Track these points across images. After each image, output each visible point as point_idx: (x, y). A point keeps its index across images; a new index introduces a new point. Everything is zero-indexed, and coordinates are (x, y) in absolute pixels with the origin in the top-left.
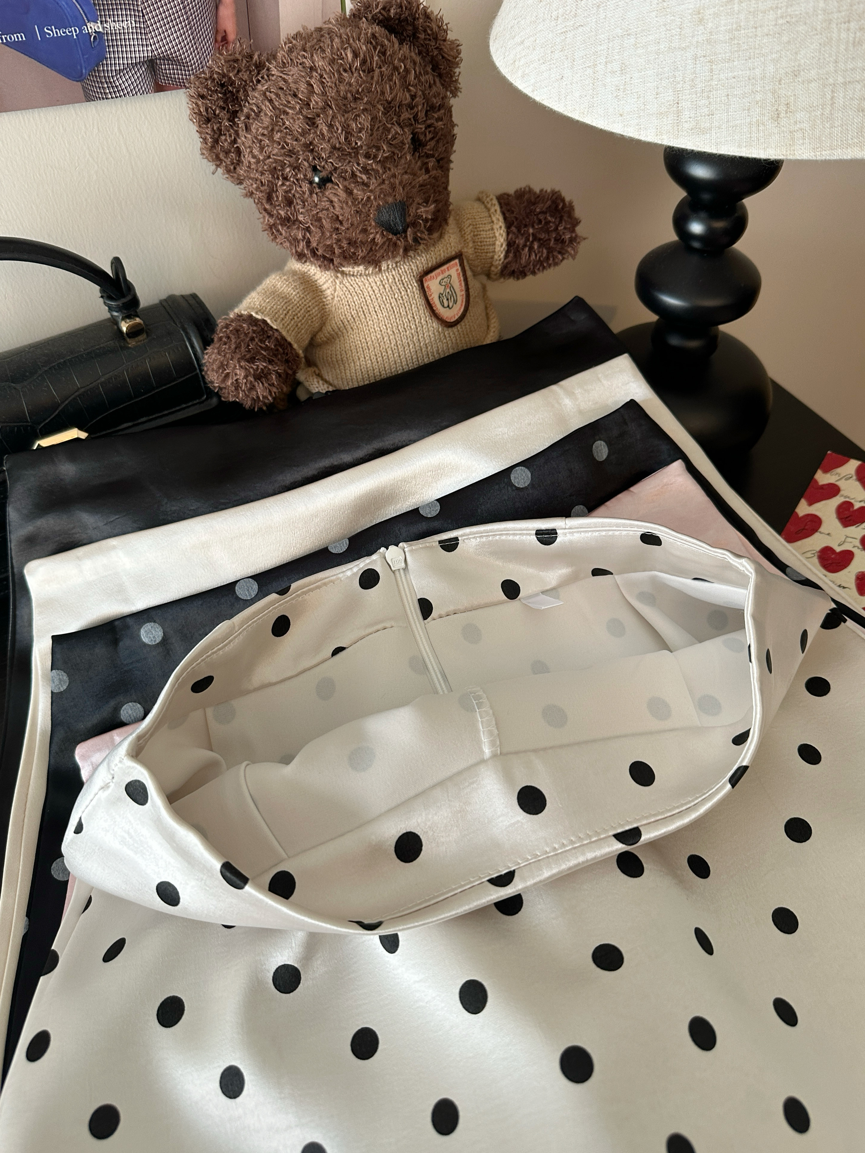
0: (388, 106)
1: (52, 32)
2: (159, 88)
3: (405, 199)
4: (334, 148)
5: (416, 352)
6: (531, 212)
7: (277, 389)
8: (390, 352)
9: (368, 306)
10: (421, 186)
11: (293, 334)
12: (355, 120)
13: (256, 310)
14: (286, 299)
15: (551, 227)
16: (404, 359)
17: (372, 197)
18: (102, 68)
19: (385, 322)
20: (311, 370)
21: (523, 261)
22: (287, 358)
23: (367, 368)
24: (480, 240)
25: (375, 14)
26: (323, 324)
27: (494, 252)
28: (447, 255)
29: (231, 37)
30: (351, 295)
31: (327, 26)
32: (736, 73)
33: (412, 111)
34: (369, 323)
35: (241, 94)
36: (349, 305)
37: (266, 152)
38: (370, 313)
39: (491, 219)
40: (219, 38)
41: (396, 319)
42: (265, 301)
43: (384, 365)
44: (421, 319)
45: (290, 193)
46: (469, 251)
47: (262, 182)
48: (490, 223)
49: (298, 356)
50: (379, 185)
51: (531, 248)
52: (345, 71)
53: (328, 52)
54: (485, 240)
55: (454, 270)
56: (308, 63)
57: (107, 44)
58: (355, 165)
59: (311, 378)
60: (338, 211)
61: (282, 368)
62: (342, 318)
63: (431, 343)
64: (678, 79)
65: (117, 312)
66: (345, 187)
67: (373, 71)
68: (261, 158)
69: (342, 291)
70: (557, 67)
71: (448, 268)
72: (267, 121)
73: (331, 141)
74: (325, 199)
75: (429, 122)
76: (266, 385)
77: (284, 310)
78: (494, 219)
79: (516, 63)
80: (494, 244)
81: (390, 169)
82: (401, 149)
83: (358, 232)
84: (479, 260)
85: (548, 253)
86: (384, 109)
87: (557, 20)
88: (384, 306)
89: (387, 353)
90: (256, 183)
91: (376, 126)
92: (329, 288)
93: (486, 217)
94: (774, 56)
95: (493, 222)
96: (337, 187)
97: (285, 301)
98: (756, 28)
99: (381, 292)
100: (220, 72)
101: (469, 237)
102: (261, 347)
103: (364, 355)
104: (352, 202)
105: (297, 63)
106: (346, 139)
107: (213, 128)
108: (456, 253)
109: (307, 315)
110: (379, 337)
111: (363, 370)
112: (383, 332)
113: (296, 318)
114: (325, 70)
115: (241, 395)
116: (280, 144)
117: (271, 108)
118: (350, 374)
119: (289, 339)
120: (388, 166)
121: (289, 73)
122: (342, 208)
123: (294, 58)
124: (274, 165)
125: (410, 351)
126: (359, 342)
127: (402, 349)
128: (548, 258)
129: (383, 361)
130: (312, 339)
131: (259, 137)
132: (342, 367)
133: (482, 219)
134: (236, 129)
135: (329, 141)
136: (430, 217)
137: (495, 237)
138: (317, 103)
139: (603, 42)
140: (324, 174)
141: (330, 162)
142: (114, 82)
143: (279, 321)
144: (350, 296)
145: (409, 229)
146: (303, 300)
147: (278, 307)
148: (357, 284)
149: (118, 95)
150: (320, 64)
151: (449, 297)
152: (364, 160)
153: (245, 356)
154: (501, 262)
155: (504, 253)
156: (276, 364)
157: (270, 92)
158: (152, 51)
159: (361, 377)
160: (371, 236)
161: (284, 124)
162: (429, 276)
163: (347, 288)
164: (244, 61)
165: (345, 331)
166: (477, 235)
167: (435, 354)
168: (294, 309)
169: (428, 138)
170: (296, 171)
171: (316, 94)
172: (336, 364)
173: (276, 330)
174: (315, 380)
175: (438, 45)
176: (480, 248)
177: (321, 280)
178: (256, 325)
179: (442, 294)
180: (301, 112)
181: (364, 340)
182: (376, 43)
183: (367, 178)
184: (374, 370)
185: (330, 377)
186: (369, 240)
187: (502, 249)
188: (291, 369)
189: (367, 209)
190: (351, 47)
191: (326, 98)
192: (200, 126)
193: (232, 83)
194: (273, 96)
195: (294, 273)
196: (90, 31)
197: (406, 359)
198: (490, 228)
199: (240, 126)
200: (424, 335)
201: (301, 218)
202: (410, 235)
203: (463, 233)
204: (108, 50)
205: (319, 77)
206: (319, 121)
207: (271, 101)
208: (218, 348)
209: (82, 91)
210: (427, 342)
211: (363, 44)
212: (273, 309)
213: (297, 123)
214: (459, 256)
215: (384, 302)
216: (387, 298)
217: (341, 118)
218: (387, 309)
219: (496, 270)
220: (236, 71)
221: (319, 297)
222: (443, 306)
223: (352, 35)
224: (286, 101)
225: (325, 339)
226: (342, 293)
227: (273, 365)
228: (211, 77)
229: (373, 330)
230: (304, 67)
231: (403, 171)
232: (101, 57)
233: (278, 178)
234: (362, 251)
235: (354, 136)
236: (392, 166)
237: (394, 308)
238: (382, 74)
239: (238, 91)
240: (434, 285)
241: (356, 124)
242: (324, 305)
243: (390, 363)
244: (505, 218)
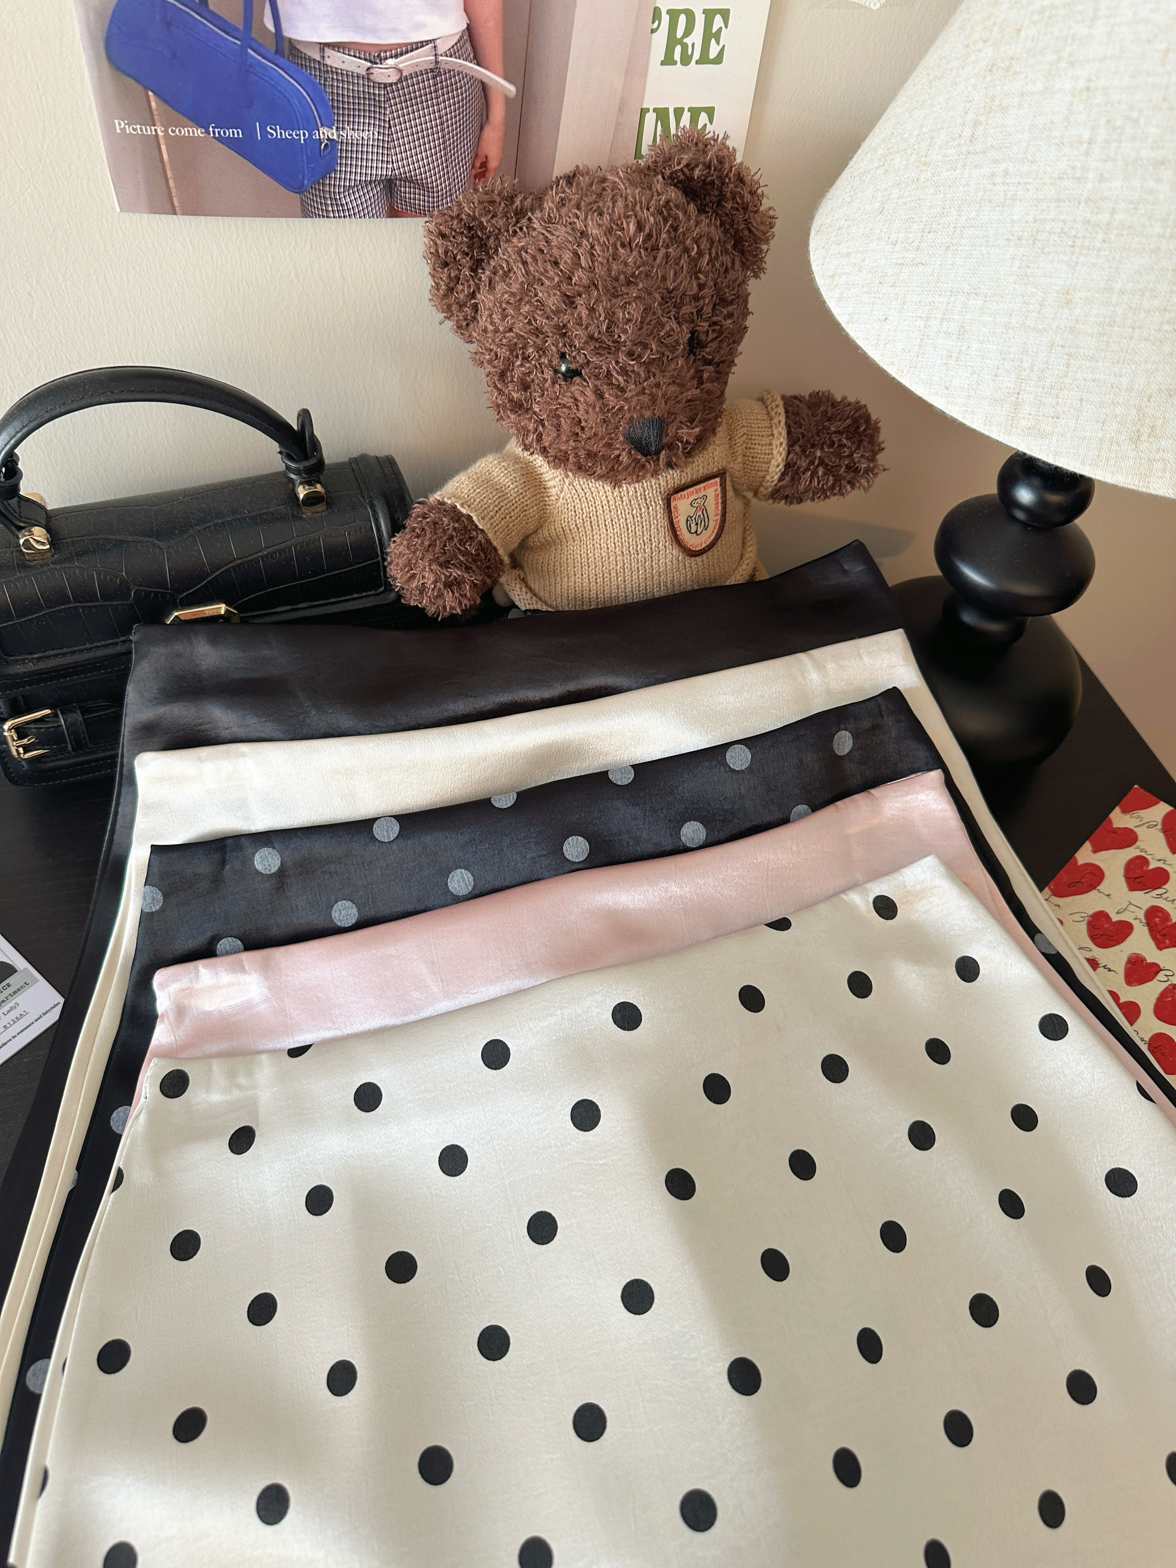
0: (668, 297)
1: (276, 132)
2: (393, 213)
3: (666, 416)
4: (591, 337)
5: (646, 579)
6: (824, 429)
7: (469, 600)
8: (613, 574)
9: (597, 517)
10: (689, 401)
11: (501, 536)
12: (623, 308)
13: (462, 501)
14: (500, 491)
15: (844, 452)
16: (630, 585)
17: (626, 408)
18: (328, 182)
19: (614, 539)
20: (516, 572)
21: (802, 488)
22: (488, 564)
23: (582, 587)
24: (752, 455)
25: (676, 171)
26: (540, 527)
27: (768, 471)
28: (706, 472)
29: (493, 164)
30: (580, 500)
31: (611, 177)
32: (1097, 376)
33: (697, 304)
34: (595, 537)
35: (491, 242)
36: (575, 512)
37: (508, 322)
38: (598, 526)
39: (772, 431)
40: (478, 164)
41: (629, 538)
42: (475, 491)
43: (604, 587)
44: (659, 543)
45: (529, 376)
46: (736, 467)
47: (497, 355)
48: (769, 436)
49: (501, 562)
50: (637, 395)
51: (814, 473)
52: (623, 245)
53: (607, 219)
54: (759, 456)
55: (711, 491)
56: (579, 225)
57: (339, 155)
58: (613, 363)
59: (514, 582)
60: (581, 414)
61: (480, 578)
62: (564, 525)
63: (666, 571)
64: (1025, 365)
65: (294, 474)
66: (596, 386)
67: (658, 249)
68: (501, 329)
69: (571, 493)
70: (882, 304)
71: (704, 487)
72: (515, 288)
73: (590, 329)
74: (569, 394)
75: (715, 319)
76: (456, 594)
77: (496, 506)
78: (775, 432)
79: (836, 278)
80: (769, 462)
81: (654, 376)
82: (673, 348)
83: (601, 445)
84: (746, 477)
85: (835, 481)
86: (662, 298)
87: (895, 245)
88: (617, 521)
89: (610, 574)
90: (489, 354)
91: (648, 319)
92: (554, 487)
93: (765, 427)
94: (1149, 366)
95: (773, 435)
96: (586, 384)
97: (499, 494)
98: (1134, 328)
99: (617, 504)
100: (471, 213)
101: (739, 450)
102: (459, 549)
103: (582, 572)
104: (600, 407)
105: (567, 221)
106: (608, 328)
107: (450, 275)
108: (719, 470)
109: (522, 516)
110: (603, 555)
111: (577, 589)
112: (610, 550)
113: (508, 517)
114: (598, 240)
115: (424, 601)
116: (527, 318)
117: (524, 272)
118: (561, 589)
119: (495, 543)
120: (653, 370)
121: (554, 232)
122: (587, 412)
123: (563, 214)
124: (515, 340)
125: (638, 576)
126: (579, 556)
127: (629, 573)
128: (833, 487)
129: (604, 583)
130: (523, 540)
131: (504, 305)
132: (553, 580)
133: (760, 430)
134: (478, 282)
135: (587, 328)
136: (692, 441)
137: (772, 454)
138: (581, 279)
139: (944, 293)
140: (573, 366)
141: (584, 353)
142: (340, 199)
143: (487, 519)
144: (578, 501)
145: (664, 452)
146: (521, 496)
147: (490, 501)
148: (590, 489)
149: (342, 215)
150: (594, 232)
151: (698, 521)
152: (625, 359)
153: (438, 558)
154: (773, 484)
155: (779, 474)
156: (474, 571)
157: (527, 252)
158: (393, 169)
159: (573, 595)
160: (617, 452)
161: (536, 295)
162: (679, 495)
163: (577, 491)
164: (503, 205)
165: (564, 540)
166: (750, 448)
167: (669, 584)
168: (508, 506)
169: (710, 338)
170: (541, 352)
171: (582, 268)
172: (547, 574)
173: (482, 530)
174: (518, 586)
175: (747, 217)
176: (751, 464)
177: (547, 475)
178: (457, 521)
179: (691, 517)
180: (560, 286)
181: (585, 555)
182: (669, 214)
183: (625, 380)
184: (590, 591)
185: (536, 586)
186: (612, 456)
187: (778, 470)
188: (490, 577)
189: (617, 419)
190: (636, 216)
191: (593, 275)
192: (434, 269)
193: (483, 228)
194: (529, 260)
195: (517, 460)
196: (322, 137)
197: (632, 585)
198: (768, 442)
199: (483, 279)
200: (659, 561)
201: (536, 408)
202: (663, 459)
203: (733, 442)
204: (339, 161)
205: (589, 247)
206: (579, 301)
207: (525, 263)
208: (408, 540)
209: (299, 204)
210: (661, 570)
211: (652, 215)
212: (482, 503)
213: (551, 299)
214: (721, 474)
215: (618, 516)
216: (623, 512)
217: (606, 304)
218: (620, 525)
219: (765, 492)
220: (490, 216)
221: (541, 495)
222: (690, 531)
223: (640, 198)
224: (544, 269)
225: (539, 544)
226: (569, 495)
227: (469, 573)
228: (458, 215)
229: (599, 546)
230: (573, 229)
231: (671, 380)
232: (329, 169)
233: (517, 357)
234: (601, 469)
235: (618, 326)
236: (657, 372)
237: (629, 525)
238: (667, 256)
239: (489, 237)
240: (683, 506)
241: (624, 313)
242: (545, 505)
243: (611, 586)
244: (789, 433)
